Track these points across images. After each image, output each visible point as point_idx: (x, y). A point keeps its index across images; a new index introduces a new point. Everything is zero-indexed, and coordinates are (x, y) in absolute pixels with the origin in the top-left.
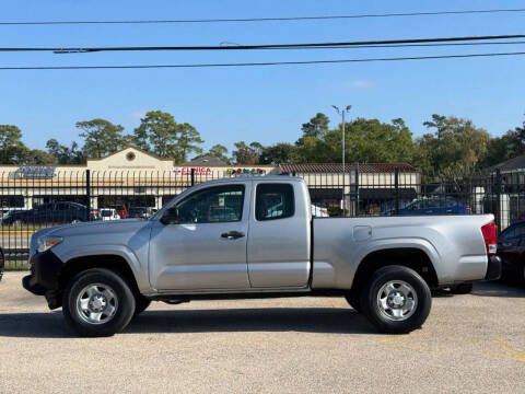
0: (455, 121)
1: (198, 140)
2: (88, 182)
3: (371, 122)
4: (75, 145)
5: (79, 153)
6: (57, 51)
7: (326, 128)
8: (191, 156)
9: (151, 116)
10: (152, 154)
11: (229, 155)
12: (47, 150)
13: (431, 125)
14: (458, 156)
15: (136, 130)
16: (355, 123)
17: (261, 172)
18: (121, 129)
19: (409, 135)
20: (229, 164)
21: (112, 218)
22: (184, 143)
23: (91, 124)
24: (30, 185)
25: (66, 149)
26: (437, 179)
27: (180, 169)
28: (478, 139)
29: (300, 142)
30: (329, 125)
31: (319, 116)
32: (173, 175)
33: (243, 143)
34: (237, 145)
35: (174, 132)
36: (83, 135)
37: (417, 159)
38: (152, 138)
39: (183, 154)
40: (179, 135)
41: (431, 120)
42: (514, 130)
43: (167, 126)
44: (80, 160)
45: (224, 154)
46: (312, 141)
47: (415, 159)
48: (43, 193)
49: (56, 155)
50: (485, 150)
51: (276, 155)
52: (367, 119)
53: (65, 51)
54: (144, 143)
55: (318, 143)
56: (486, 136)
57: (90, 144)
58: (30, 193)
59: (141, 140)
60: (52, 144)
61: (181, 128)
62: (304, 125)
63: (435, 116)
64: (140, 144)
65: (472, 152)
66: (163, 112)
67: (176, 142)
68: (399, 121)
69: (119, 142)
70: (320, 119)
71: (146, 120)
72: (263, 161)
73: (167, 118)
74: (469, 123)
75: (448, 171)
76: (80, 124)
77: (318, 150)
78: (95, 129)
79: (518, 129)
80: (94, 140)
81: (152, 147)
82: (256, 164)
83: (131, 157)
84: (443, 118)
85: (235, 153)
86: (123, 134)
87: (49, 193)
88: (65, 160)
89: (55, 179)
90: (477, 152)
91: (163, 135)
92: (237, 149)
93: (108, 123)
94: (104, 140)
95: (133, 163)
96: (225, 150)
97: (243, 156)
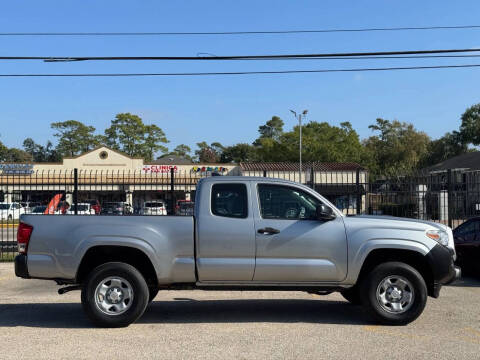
0: (397, 124)
1: (164, 140)
2: (76, 178)
3: (323, 125)
4: (50, 144)
5: (53, 152)
6: (48, 60)
7: (281, 130)
8: (157, 154)
9: (121, 118)
10: (122, 152)
11: (192, 154)
12: (23, 149)
13: (376, 128)
14: (401, 157)
15: (106, 131)
16: (308, 126)
17: (224, 170)
18: (93, 129)
19: (357, 137)
20: (192, 163)
21: (88, 212)
22: (151, 142)
23: (66, 125)
24: (11, 181)
25: (41, 148)
26: (383, 178)
27: (149, 166)
28: (419, 141)
29: (257, 143)
30: (283, 127)
31: (275, 119)
32: (143, 172)
33: (204, 143)
34: (200, 145)
35: (141, 133)
36: (57, 135)
37: (364, 158)
38: (121, 138)
39: (150, 153)
40: (146, 136)
41: (375, 123)
42: (451, 133)
43: (135, 127)
44: (55, 158)
45: (187, 153)
46: (268, 142)
47: (363, 159)
48: (22, 188)
49: (33, 153)
50: (425, 151)
51: (236, 154)
52: (320, 122)
53: (55, 60)
54: (115, 142)
55: (275, 144)
56: (427, 139)
57: (64, 143)
58: (11, 189)
59: (112, 140)
60: (28, 143)
61: (149, 129)
62: (261, 128)
63: (379, 120)
64: (110, 144)
65: (414, 153)
66: (132, 114)
67: (144, 142)
68: (347, 124)
69: (91, 142)
70: (275, 122)
71: (116, 122)
72: (224, 160)
73: (135, 120)
74: (411, 127)
75: (392, 170)
76: (54, 125)
77: (274, 150)
78: (69, 129)
79: (454, 132)
80: (68, 140)
81: (122, 146)
82: (217, 163)
83: (104, 155)
84: (386, 122)
85: (197, 153)
86: (95, 134)
87: (28, 188)
88: (41, 158)
89: (33, 176)
90: (418, 153)
91: (131, 135)
92: (200, 149)
93: (81, 125)
94: (77, 140)
95: (106, 161)
96: (189, 149)
97: (205, 155)
